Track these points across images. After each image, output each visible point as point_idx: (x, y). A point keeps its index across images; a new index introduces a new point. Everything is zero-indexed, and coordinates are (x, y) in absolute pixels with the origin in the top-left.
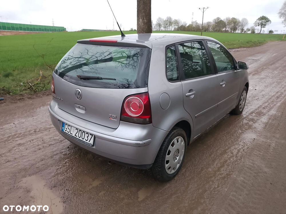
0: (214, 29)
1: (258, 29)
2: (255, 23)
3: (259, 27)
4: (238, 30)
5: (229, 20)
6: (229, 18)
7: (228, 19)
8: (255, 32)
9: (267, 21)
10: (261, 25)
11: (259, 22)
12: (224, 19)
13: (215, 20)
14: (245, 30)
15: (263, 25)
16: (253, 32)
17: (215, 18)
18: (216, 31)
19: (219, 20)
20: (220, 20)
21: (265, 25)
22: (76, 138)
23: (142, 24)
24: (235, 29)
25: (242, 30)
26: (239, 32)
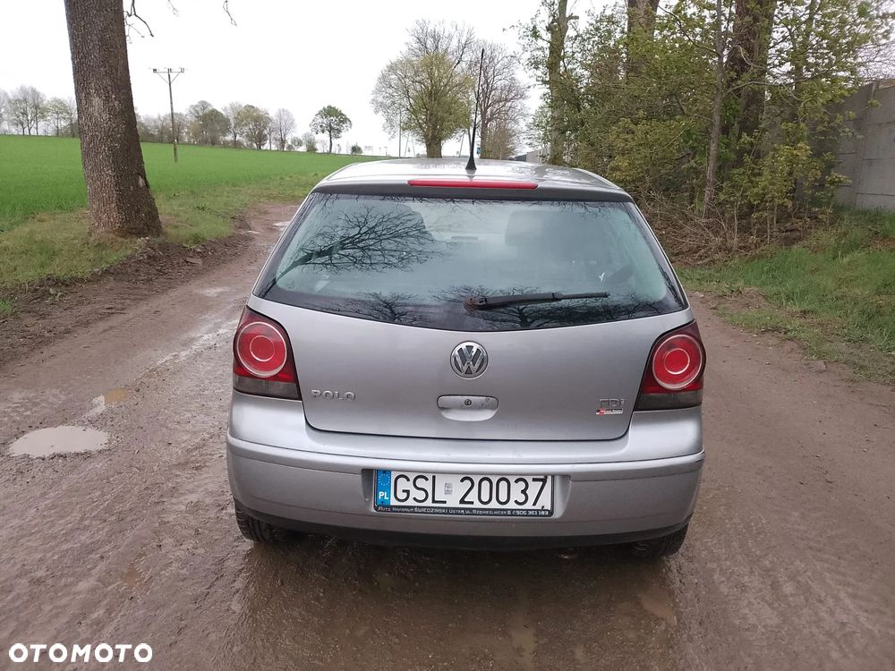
0: (196, 135)
1: (322, 141)
2: (314, 124)
3: (325, 136)
4: (268, 141)
5: (239, 114)
6: (240, 106)
7: (235, 108)
8: (316, 150)
9: (341, 122)
10: (330, 132)
11: (323, 123)
12: (225, 109)
13: (194, 107)
14: (290, 143)
15: (334, 131)
16: (311, 149)
17: (195, 103)
18: (203, 143)
19: (207, 111)
20: (210, 108)
21: (339, 131)
22: (471, 509)
23: (105, 116)
24: (260, 139)
25: (283, 142)
26: (274, 147)
